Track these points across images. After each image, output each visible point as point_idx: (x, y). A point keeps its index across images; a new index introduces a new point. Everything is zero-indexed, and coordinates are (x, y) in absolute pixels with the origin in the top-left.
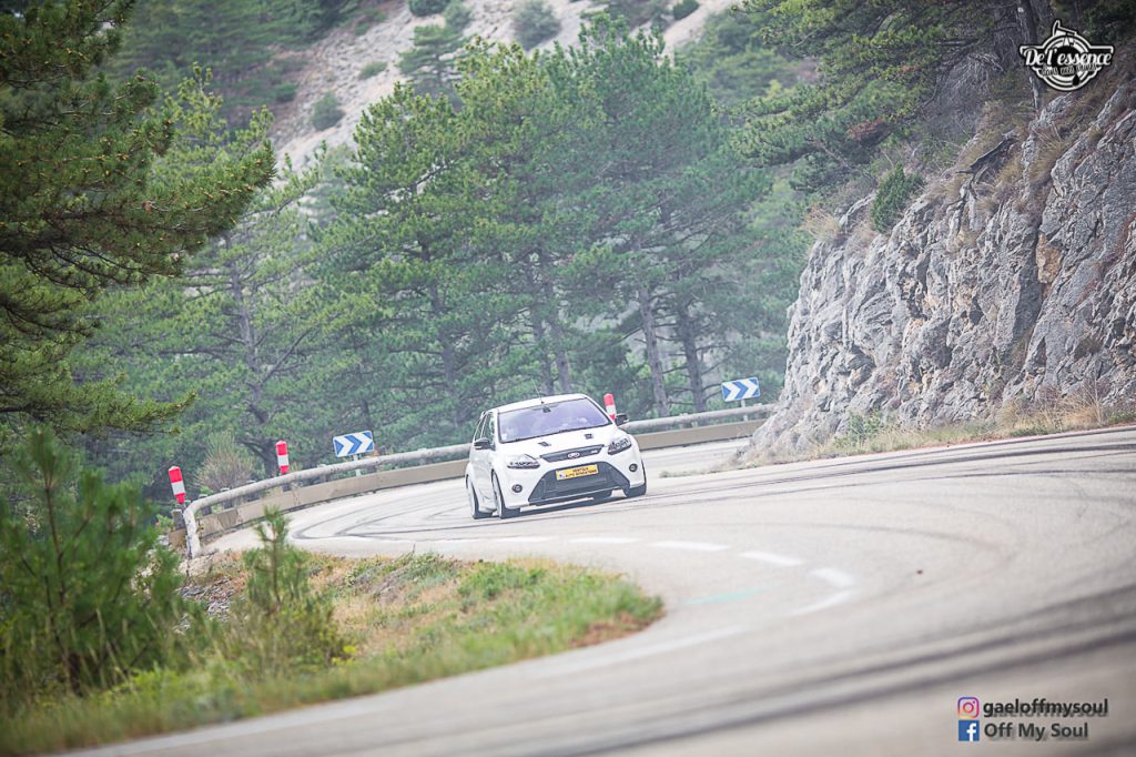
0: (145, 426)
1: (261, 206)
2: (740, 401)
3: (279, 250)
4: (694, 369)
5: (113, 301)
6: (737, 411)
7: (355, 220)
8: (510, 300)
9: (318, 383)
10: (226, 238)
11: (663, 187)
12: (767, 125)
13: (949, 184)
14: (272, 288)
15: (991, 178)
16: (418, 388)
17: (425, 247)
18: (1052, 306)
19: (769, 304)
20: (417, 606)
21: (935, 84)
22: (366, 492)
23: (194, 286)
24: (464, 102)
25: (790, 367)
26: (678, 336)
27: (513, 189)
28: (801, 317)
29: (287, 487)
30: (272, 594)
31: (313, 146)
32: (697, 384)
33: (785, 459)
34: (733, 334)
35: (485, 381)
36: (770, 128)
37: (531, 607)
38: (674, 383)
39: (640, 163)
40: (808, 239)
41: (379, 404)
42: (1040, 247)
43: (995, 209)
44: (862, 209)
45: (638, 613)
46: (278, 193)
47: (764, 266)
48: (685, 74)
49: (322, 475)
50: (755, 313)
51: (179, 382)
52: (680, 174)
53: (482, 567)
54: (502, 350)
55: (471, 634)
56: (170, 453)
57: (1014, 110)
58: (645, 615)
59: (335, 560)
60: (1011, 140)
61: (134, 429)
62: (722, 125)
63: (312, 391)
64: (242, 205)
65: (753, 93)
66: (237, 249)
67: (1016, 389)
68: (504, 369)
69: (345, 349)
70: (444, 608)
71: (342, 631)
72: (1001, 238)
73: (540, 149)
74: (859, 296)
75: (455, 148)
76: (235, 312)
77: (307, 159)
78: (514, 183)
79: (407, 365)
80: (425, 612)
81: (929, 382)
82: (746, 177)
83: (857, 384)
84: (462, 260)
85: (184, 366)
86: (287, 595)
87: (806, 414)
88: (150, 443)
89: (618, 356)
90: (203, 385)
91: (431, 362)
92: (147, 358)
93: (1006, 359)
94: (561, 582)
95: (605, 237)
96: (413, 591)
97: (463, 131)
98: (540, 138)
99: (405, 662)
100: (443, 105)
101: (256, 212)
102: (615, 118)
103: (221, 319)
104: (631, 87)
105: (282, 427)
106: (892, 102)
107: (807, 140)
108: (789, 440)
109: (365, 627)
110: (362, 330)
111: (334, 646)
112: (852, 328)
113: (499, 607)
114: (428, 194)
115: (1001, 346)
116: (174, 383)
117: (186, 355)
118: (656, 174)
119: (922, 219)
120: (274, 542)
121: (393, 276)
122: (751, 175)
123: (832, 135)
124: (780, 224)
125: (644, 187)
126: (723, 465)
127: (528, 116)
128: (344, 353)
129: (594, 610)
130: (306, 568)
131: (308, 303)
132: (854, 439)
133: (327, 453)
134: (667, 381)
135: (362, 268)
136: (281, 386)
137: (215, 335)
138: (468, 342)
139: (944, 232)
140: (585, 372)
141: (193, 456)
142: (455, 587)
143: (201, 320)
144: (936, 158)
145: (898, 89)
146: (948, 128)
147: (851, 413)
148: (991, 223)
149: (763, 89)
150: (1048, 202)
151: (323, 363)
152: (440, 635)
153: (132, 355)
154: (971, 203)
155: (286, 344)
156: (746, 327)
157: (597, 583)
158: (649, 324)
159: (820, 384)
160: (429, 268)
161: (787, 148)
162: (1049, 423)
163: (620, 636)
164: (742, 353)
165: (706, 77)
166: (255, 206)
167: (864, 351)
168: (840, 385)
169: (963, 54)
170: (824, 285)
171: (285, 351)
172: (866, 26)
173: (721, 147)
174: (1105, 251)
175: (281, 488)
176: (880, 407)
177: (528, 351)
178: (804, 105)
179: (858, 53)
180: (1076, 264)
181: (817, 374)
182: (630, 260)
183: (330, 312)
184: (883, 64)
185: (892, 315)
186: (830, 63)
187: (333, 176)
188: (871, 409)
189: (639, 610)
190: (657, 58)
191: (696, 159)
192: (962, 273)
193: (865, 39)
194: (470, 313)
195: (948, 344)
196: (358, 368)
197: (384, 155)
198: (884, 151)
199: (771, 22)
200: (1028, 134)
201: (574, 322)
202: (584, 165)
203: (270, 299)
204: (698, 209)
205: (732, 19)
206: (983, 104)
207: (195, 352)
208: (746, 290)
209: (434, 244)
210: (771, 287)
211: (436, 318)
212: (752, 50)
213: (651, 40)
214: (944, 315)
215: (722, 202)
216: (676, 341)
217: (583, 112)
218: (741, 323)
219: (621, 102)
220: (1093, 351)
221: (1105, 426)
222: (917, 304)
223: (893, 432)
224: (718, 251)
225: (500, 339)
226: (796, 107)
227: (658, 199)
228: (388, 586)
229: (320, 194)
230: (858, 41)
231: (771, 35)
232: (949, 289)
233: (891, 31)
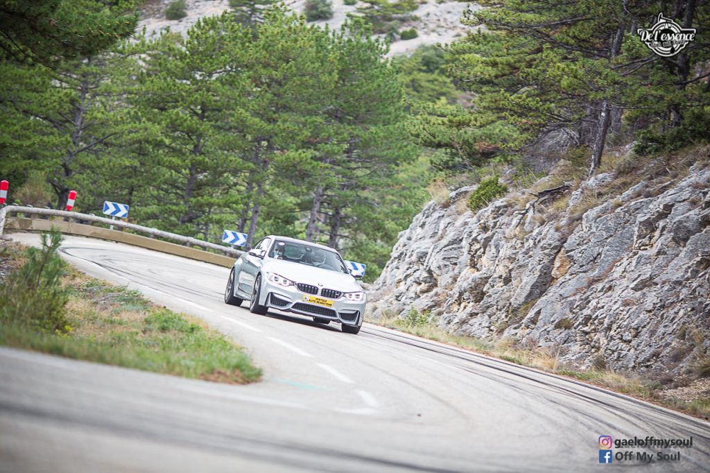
1: (116, 50)
3: (118, 79)
7: (169, 79)
8: (241, 163)
9: (109, 166)
10: (89, 59)
11: (355, 133)
12: (430, 121)
13: (522, 198)
14: (104, 100)
15: (548, 204)
16: (167, 192)
17: (204, 111)
18: (553, 292)
19: (389, 225)
20: (116, 318)
21: (537, 137)
22: (112, 241)
23: (59, 80)
24: (260, 36)
25: (388, 267)
26: (330, 223)
27: (268, 99)
28: (406, 240)
29: (67, 219)
31: (161, 27)
34: (361, 234)
35: (207, 204)
36: (431, 124)
37: (184, 345)
39: (348, 114)
40: (428, 197)
41: (140, 192)
42: (560, 255)
43: (542, 223)
44: (466, 192)
45: (246, 374)
46: (130, 46)
47: (395, 202)
48: (393, 73)
49: (90, 220)
50: (379, 227)
51: (28, 133)
52: (368, 129)
53: (164, 311)
54: (224, 190)
55: (143, 348)
56: (5, 171)
57: (576, 170)
58: (249, 376)
59: (79, 272)
60: (568, 187)
62: (404, 111)
63: (104, 170)
64: (107, 44)
65: (429, 100)
66: (93, 69)
67: (514, 331)
68: (221, 202)
69: (133, 152)
70: (133, 326)
71: (68, 316)
72: (539, 241)
73: (292, 82)
74: (445, 242)
75: (243, 61)
76: (77, 105)
77: (154, 33)
78: (269, 95)
79: (166, 176)
80: (120, 324)
81: (465, 308)
82: (406, 146)
83: (423, 292)
84: (221, 128)
85: (35, 125)
86: (44, 281)
89: (289, 221)
90: (41, 140)
91: (180, 181)
92: (14, 111)
93: (515, 312)
94: (207, 338)
95: (310, 148)
96: (118, 309)
97: (253, 52)
98: (295, 75)
99: (99, 348)
100: (247, 33)
101: (113, 52)
102: (344, 81)
103: (67, 106)
104: (359, 68)
105: (77, 183)
106: (507, 137)
107: (450, 139)
108: (370, 309)
109: (82, 318)
110: (147, 145)
111: (61, 322)
112: (432, 258)
113: (165, 338)
114: (217, 82)
115: (514, 303)
116: (24, 132)
117: (37, 118)
118: (355, 123)
119: (498, 212)
120: (50, 248)
121: (178, 121)
122: (409, 146)
123: (466, 142)
124: (414, 181)
125: (345, 128)
127: (294, 60)
128: (131, 155)
130: (61, 271)
132: (408, 323)
133: (98, 208)
135: (162, 109)
136: (88, 159)
137: (60, 114)
138: (206, 177)
139: (508, 224)
140: (268, 222)
141: (18, 178)
142: (144, 317)
143: (55, 101)
144: (520, 180)
145: (514, 131)
146: (534, 166)
147: (413, 308)
148: (536, 231)
149: (436, 100)
150: (575, 232)
151: (117, 156)
152: (125, 341)
153: (6, 105)
154: (530, 214)
155: (99, 135)
156: (371, 233)
157: (228, 347)
158: (316, 209)
159: (401, 283)
160: (201, 125)
161: (437, 139)
162: (524, 359)
163: (230, 383)
164: (362, 248)
165: (405, 79)
166: (114, 48)
167: (434, 275)
168: (413, 289)
169: (560, 126)
170: (426, 227)
171: (97, 139)
172: (511, 87)
173: (398, 123)
174: (596, 273)
175: (63, 218)
176: (430, 311)
177: (239, 197)
178: (457, 118)
179: (500, 101)
180: (577, 274)
181: (402, 277)
182: (319, 167)
183: (132, 127)
184: (512, 113)
185: (459, 260)
186: (481, 100)
187: (166, 49)
188: (425, 310)
189: (246, 373)
190: (382, 57)
191: (380, 125)
192: (509, 252)
193: (508, 94)
194: (215, 161)
195: (484, 290)
196: (136, 167)
197: (201, 49)
198: (491, 164)
199: (456, 62)
200: (579, 187)
201: (272, 190)
202: (314, 101)
203: (100, 106)
204: (371, 154)
205: (434, 52)
206: (559, 160)
207: (44, 119)
208: (379, 212)
209: (209, 112)
210: (394, 216)
211: (193, 155)
212: (438, 75)
213: (382, 45)
214: (489, 273)
215: (386, 155)
216: (327, 225)
217: (326, 70)
218: (369, 230)
219: (351, 74)
220: (566, 328)
221: (556, 374)
222: (476, 260)
223: (433, 328)
224: (371, 183)
225: (226, 183)
226: (451, 117)
227: (350, 139)
228: (104, 300)
229: (154, 56)
230: (503, 94)
231: (453, 70)
232: (497, 259)
233: (524, 96)
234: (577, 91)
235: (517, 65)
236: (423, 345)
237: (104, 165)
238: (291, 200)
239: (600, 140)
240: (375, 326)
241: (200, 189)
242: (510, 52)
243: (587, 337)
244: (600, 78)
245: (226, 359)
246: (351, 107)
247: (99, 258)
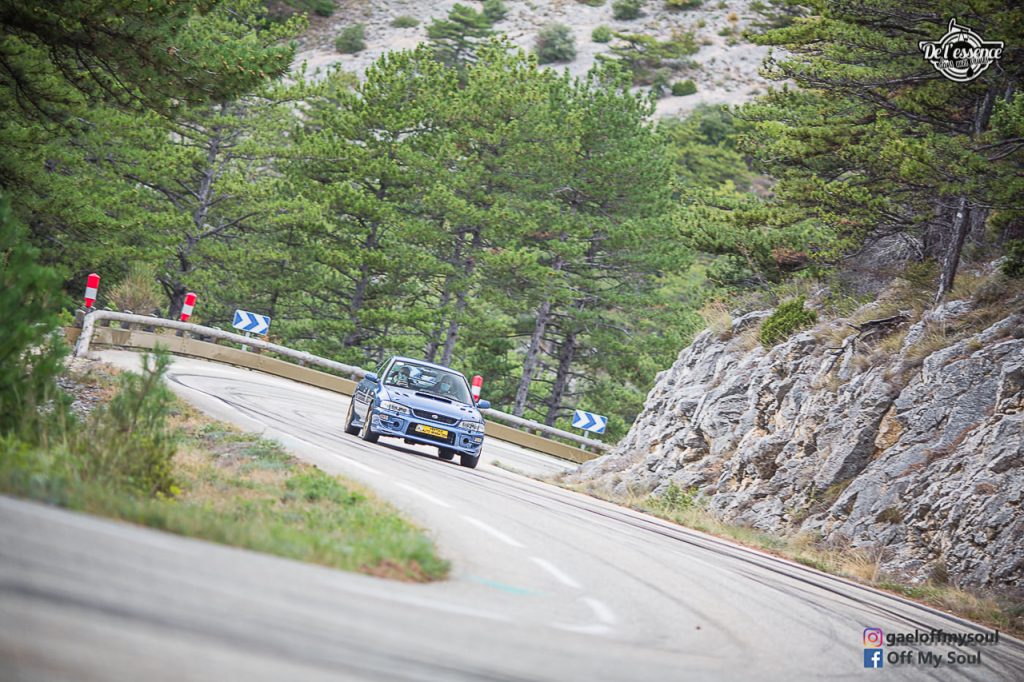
0: (87, 232)
1: (264, 93)
2: (584, 431)
3: (263, 136)
4: (559, 388)
5: (108, 115)
6: (578, 437)
7: (336, 138)
8: (435, 263)
9: (246, 260)
10: (223, 106)
11: (601, 227)
12: (709, 215)
13: (836, 331)
14: (242, 164)
15: (874, 341)
16: (326, 301)
17: (383, 187)
18: (876, 469)
19: (645, 362)
20: (244, 479)
21: (862, 244)
22: (244, 367)
23: (179, 133)
24: (470, 82)
25: (638, 422)
26: (558, 354)
27: (478, 173)
28: (666, 385)
29: (180, 333)
30: (131, 415)
31: (328, 62)
32: (556, 401)
33: (602, 496)
34: (603, 373)
35: (383, 320)
36: (711, 219)
37: (340, 523)
38: (538, 392)
39: (591, 199)
40: (701, 323)
41: (288, 299)
42: (888, 416)
43: (865, 368)
44: (757, 318)
45: (427, 568)
46: (283, 88)
47: (653, 329)
48: (661, 142)
49: (214, 336)
50: (629, 364)
51: (131, 207)
52: (620, 223)
53: (314, 472)
54: (409, 300)
55: (280, 523)
56: (96, 261)
57: (917, 295)
58: (431, 571)
59: (195, 411)
60: (904, 318)
61: (78, 229)
62: (672, 198)
63: (237, 264)
64: (249, 86)
65: (709, 183)
66: (229, 119)
67: (817, 523)
68: (403, 317)
69: (280, 241)
70: (268, 491)
71: (175, 473)
72: (859, 395)
73: (514, 150)
74: (722, 389)
75: (444, 117)
76: (203, 170)
77: (318, 71)
78: (481, 168)
79: (326, 277)
80: (250, 487)
81: (747, 486)
82: (672, 249)
83: (688, 460)
85: (141, 196)
86: (143, 422)
87: (635, 466)
88: (84, 246)
89: (499, 349)
90: (149, 218)
91: (345, 285)
92: (112, 174)
93: (820, 496)
94: (374, 513)
95: (535, 246)
96: (248, 465)
97: (459, 105)
98: (517, 141)
99: (218, 522)
100: (451, 77)
101: (258, 96)
102: (587, 152)
103: (189, 171)
104: (612, 133)
105: (199, 282)
106: (819, 242)
107: (736, 241)
108: (611, 481)
109: (195, 477)
110: (301, 232)
111: (164, 482)
112: (704, 412)
114: (406, 146)
115: (819, 483)
116: (126, 205)
117: (146, 187)
118: (600, 213)
119: (802, 350)
120: (153, 374)
121: (347, 199)
122: (677, 250)
123: (759, 247)
124: (682, 300)
125: (586, 220)
126: (547, 477)
127: (517, 118)
128: (278, 245)
129: (392, 549)
130: (168, 407)
131: (267, 191)
132: (665, 505)
133: (226, 319)
134: (532, 388)
135: (324, 181)
136: (215, 248)
137: (178, 181)
138: (384, 281)
139: (815, 369)
140: (469, 349)
141: (115, 272)
142: (285, 479)
143: (171, 164)
144: (836, 305)
145: (830, 234)
146: (857, 285)
147: (672, 482)
148: (857, 379)
149: (718, 183)
150: (911, 383)
151: (257, 245)
152: (255, 513)
153: (101, 166)
154: (848, 354)
155: (232, 215)
156: (617, 372)
157: (404, 527)
158: (539, 334)
159: (657, 447)
160: (380, 206)
161: (718, 241)
162: (830, 564)
163: (403, 580)
164: (604, 392)
165: (676, 152)
166: (259, 91)
167: (706, 437)
168: (673, 455)
169: (897, 230)
170: (697, 367)
171: (229, 220)
172: (827, 171)
173: (663, 215)
174: (939, 444)
175: (175, 331)
176: (697, 488)
177: (429, 311)
178: (748, 213)
179: (811, 190)
180: (911, 444)
181: (658, 437)
182: (547, 275)
183: (281, 205)
184: (827, 208)
185: (742, 417)
186: (784, 188)
187: (334, 95)
188: (689, 487)
189: (428, 566)
190: (644, 120)
191: (638, 216)
192: (815, 409)
193: (822, 182)
194: (397, 259)
195: (777, 461)
196: (284, 261)
197: (384, 97)
198: (795, 280)
199: (751, 133)
200: (920, 319)
201: (480, 304)
202: (545, 179)
203: (237, 172)
204: (622, 258)
205: (720, 116)
206: (894, 278)
207: (155, 188)
208: (631, 342)
209: (393, 189)
210: (653, 348)
211: (366, 250)
212: (724, 148)
213: (646, 102)
214: (785, 437)
215: (644, 261)
216: (554, 358)
217: (563, 135)
218: (615, 367)
219: (598, 142)
220: (893, 521)
221: (875, 587)
222: (766, 417)
223: (700, 514)
224: (622, 300)
225: (411, 291)
226: (740, 212)
227: (592, 235)
228: (229, 452)
229: (317, 105)
230: (815, 181)
231: (746, 142)
232: (798, 417)
233: (846, 184)
234: (923, 180)
235: (838, 139)
236: (684, 537)
237: (238, 259)
238: (503, 320)
239: (953, 252)
240: (617, 506)
241: (374, 298)
242: (829, 120)
243: (923, 535)
244: (957, 164)
245: (399, 545)
246: (597, 189)
247: (225, 391)
